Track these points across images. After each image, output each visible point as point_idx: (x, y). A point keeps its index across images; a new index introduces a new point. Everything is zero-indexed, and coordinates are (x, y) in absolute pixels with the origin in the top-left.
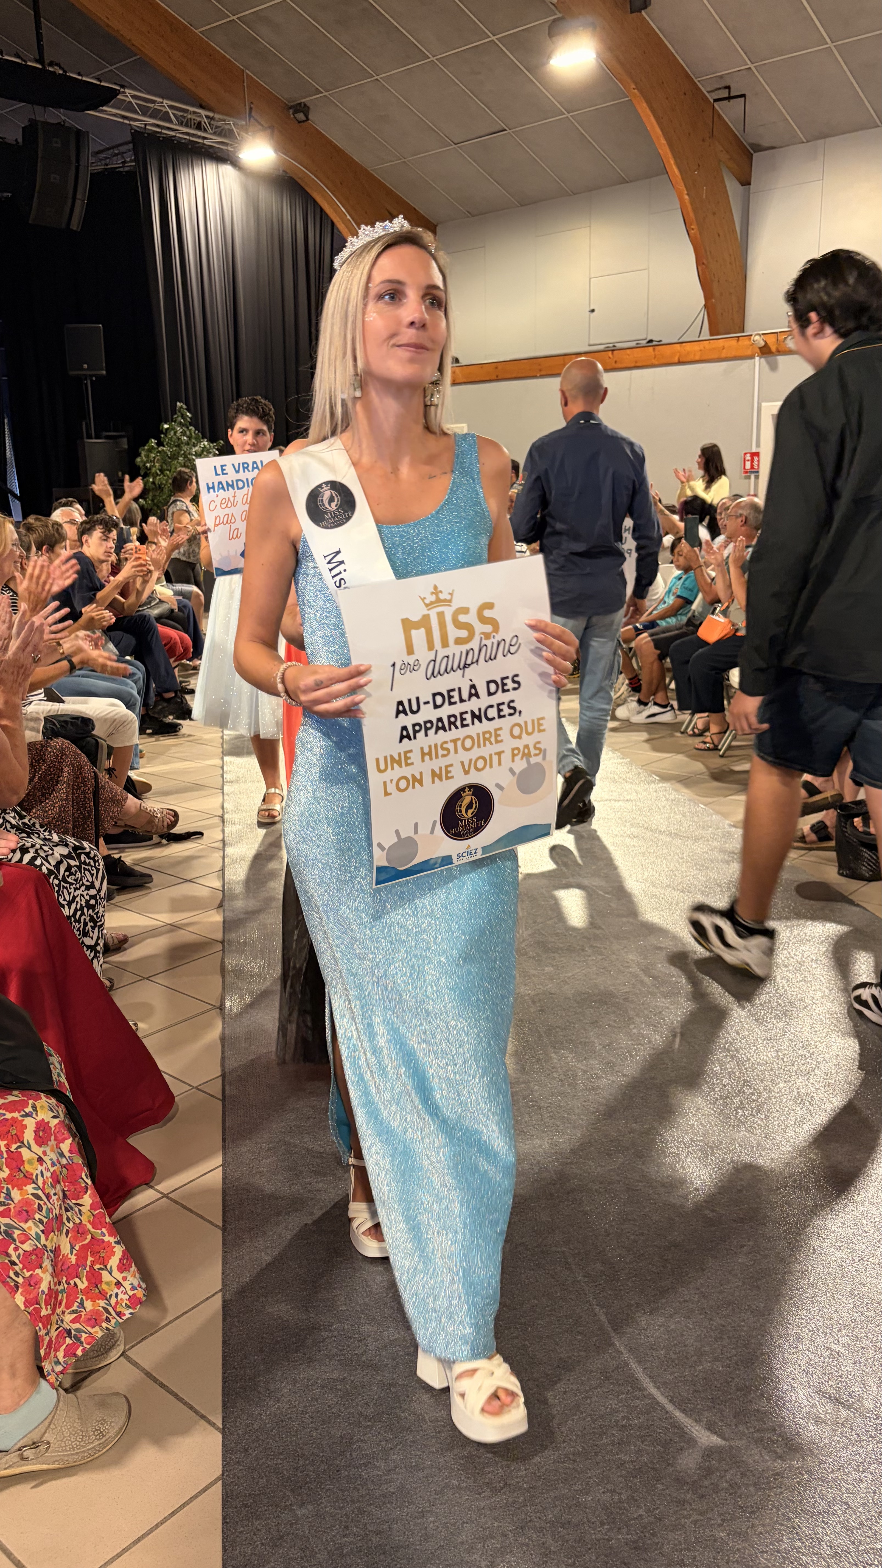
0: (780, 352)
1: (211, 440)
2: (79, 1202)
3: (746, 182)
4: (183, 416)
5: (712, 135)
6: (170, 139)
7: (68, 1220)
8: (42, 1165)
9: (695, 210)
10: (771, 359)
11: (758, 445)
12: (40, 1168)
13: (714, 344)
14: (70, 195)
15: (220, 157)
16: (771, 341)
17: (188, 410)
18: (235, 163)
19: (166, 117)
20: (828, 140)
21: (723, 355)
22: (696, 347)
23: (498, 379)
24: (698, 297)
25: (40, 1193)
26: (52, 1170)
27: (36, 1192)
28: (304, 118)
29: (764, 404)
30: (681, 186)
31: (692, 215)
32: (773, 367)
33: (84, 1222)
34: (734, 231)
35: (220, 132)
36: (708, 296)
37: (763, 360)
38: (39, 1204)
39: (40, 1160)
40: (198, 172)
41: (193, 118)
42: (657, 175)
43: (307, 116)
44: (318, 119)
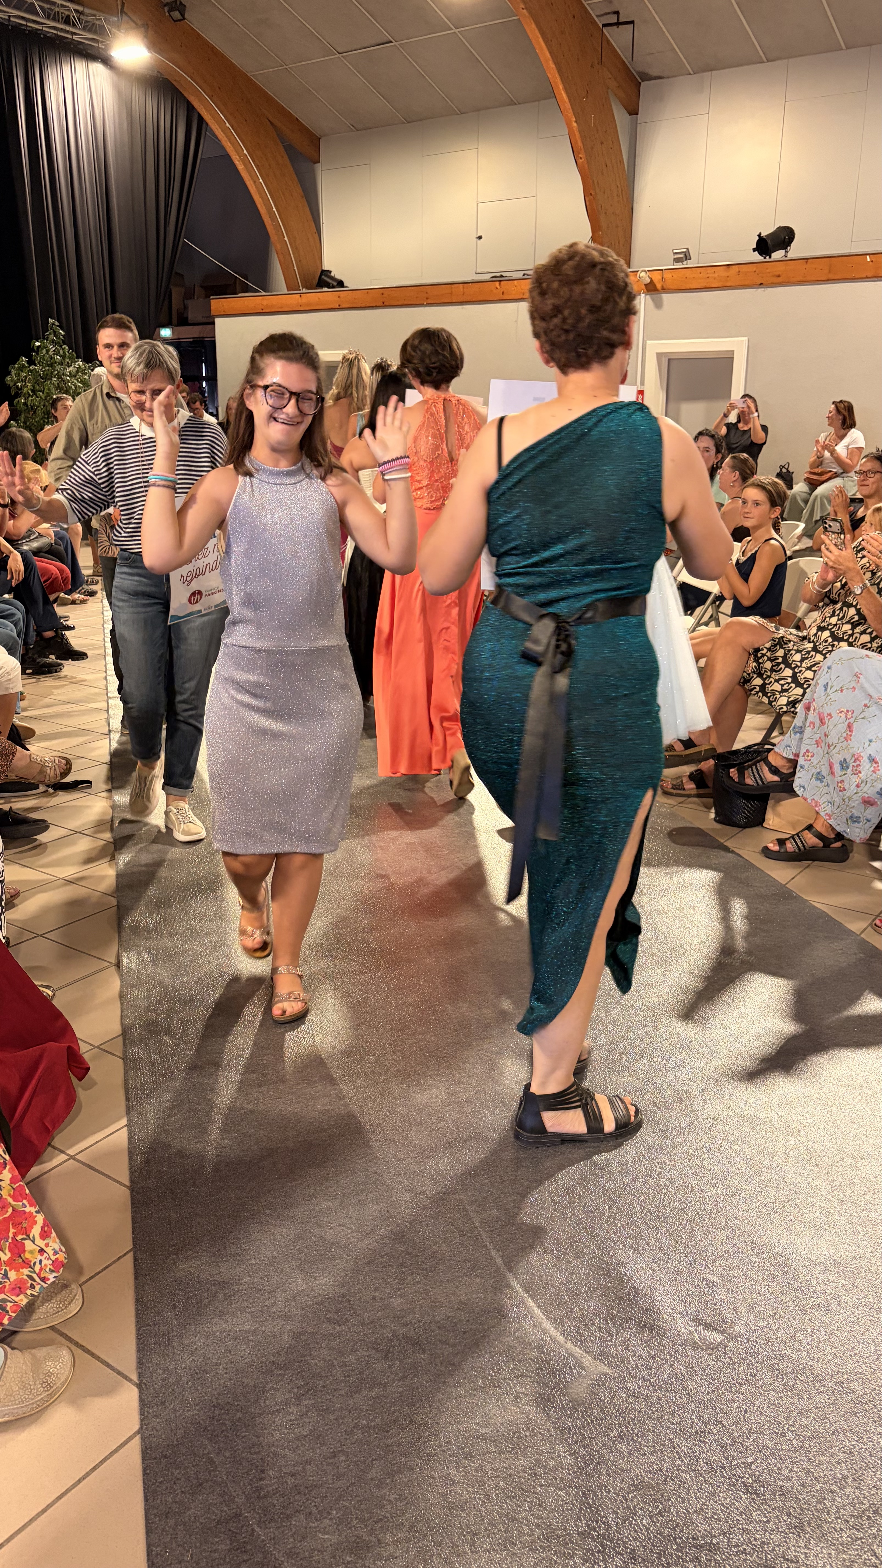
0: (665, 290)
3: (633, 112)
4: (55, 334)
5: (601, 62)
6: (35, 33)
9: (583, 138)
10: (655, 296)
11: (642, 383)
15: (90, 54)
16: (657, 278)
18: (106, 61)
19: (32, 10)
20: (714, 72)
23: (384, 306)
24: (585, 229)
28: (180, 17)
29: (648, 342)
30: (570, 113)
31: (580, 143)
32: (659, 305)
33: (4, 1197)
34: (622, 161)
35: (90, 28)
36: (595, 229)
37: (648, 297)
40: (66, 69)
41: (62, 10)
42: (545, 99)
43: (183, 15)
44: (195, 19)
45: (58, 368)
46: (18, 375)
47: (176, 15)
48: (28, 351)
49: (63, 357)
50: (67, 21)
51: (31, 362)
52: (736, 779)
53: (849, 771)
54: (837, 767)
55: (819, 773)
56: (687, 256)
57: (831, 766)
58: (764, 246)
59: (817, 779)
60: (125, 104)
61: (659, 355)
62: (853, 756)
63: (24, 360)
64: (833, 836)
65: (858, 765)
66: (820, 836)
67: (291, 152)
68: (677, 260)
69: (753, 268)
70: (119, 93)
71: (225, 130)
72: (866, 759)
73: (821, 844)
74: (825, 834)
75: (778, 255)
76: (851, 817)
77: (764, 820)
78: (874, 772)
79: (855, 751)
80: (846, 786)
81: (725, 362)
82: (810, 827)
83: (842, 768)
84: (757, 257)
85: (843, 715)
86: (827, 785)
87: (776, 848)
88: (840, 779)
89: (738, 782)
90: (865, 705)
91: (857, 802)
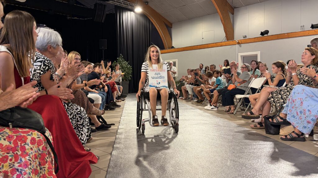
0: (241, 43)
1: (127, 61)
2: (44, 166)
3: (233, 14)
4: (121, 57)
5: (226, 5)
6: (122, 7)
7: (41, 173)
8: (32, 150)
9: (223, 18)
10: (240, 45)
11: (238, 62)
12: (31, 151)
13: (228, 42)
14: (102, 16)
15: (131, 10)
16: (240, 41)
17: (122, 55)
18: (134, 12)
19: (121, 3)
20: (249, 6)
21: (230, 44)
22: (224, 43)
23: (184, 51)
24: (224, 35)
25: (31, 159)
26: (35, 153)
27: (29, 159)
28: (147, 4)
29: (239, 54)
31: (222, 19)
32: (240, 46)
33: (45, 174)
34: (231, 23)
35: (131, 6)
36: (226, 34)
37: (238, 45)
38: (30, 163)
39: (31, 149)
40: (127, 13)
41: (126, 3)
42: (216, 13)
44: (150, 4)
45: (121, 62)
46: (114, 64)
48: (116, 60)
49: (123, 60)
50: (127, 5)
51: (117, 62)
52: (271, 121)
53: (303, 114)
54: (299, 113)
56: (246, 37)
57: (297, 113)
58: (262, 34)
59: (293, 117)
60: (137, 19)
61: (241, 56)
62: (303, 110)
63: (115, 61)
64: (300, 134)
65: (305, 112)
66: (297, 134)
67: (167, 26)
68: (244, 38)
69: (260, 38)
70: (136, 17)
71: (155, 22)
72: (307, 110)
74: (298, 133)
75: (266, 35)
76: (304, 126)
77: (279, 133)
78: (310, 114)
79: (303, 108)
80: (302, 118)
81: (256, 56)
82: (293, 132)
83: (300, 113)
84: (261, 36)
85: (299, 100)
86: (296, 118)
87: (285, 137)
88: (300, 116)
89: (272, 122)
90: (306, 97)
91: (305, 122)
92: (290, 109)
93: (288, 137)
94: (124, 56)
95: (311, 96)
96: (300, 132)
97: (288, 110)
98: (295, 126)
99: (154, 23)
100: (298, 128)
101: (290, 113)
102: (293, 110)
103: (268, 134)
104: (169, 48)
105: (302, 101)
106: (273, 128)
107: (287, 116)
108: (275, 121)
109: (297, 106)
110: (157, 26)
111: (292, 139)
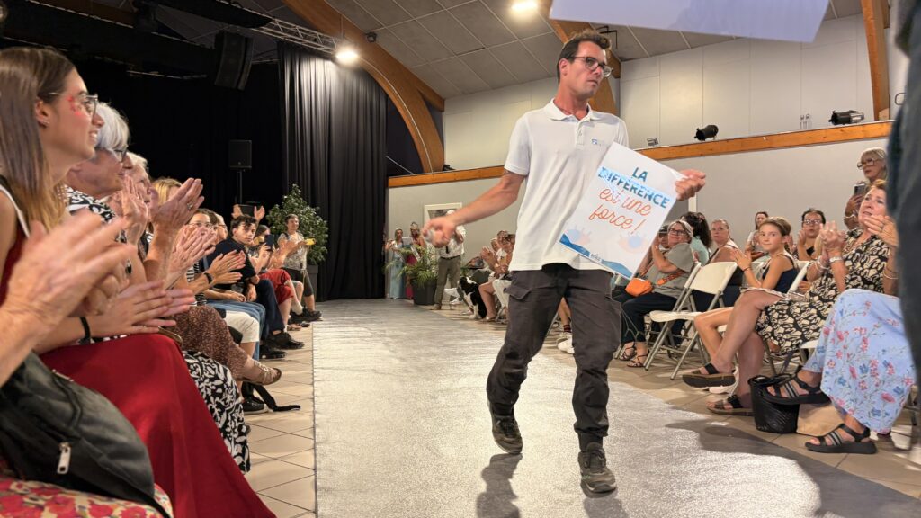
1: (312, 206)
3: (617, 77)
4: (297, 192)
6: (299, 46)
14: (240, 71)
15: (327, 56)
17: (300, 188)
18: (334, 60)
19: (298, 35)
20: (661, 55)
23: (480, 178)
28: (373, 41)
35: (327, 44)
40: (312, 64)
41: (312, 35)
43: (375, 38)
44: (382, 42)
45: (296, 209)
46: (273, 214)
47: (372, 39)
48: (280, 201)
49: (300, 203)
50: (315, 40)
51: (281, 207)
52: (774, 394)
53: (868, 374)
55: (840, 378)
56: (656, 142)
58: (701, 135)
59: (840, 383)
60: (342, 81)
63: (277, 206)
64: (862, 432)
65: (876, 369)
66: (852, 432)
67: (430, 106)
68: (650, 144)
69: (696, 146)
70: (340, 76)
71: (394, 95)
73: (852, 439)
74: (856, 431)
75: (710, 139)
76: (873, 411)
77: (796, 428)
78: (889, 374)
79: (871, 358)
80: (867, 385)
82: (841, 426)
83: (862, 372)
84: (697, 141)
85: (858, 332)
86: (850, 387)
87: (818, 442)
88: (861, 380)
89: (776, 396)
90: (875, 326)
91: (877, 398)
92: (831, 361)
93: (828, 441)
94: (303, 190)
95: (890, 323)
96: (861, 425)
97: (826, 363)
98: (846, 410)
99: (392, 96)
100: (855, 416)
101: (831, 371)
102: (841, 361)
103: (764, 431)
104: (436, 170)
105: (865, 336)
106: (778, 413)
107: (823, 380)
108: (785, 394)
109: (851, 349)
110: (402, 105)
111: (840, 448)
